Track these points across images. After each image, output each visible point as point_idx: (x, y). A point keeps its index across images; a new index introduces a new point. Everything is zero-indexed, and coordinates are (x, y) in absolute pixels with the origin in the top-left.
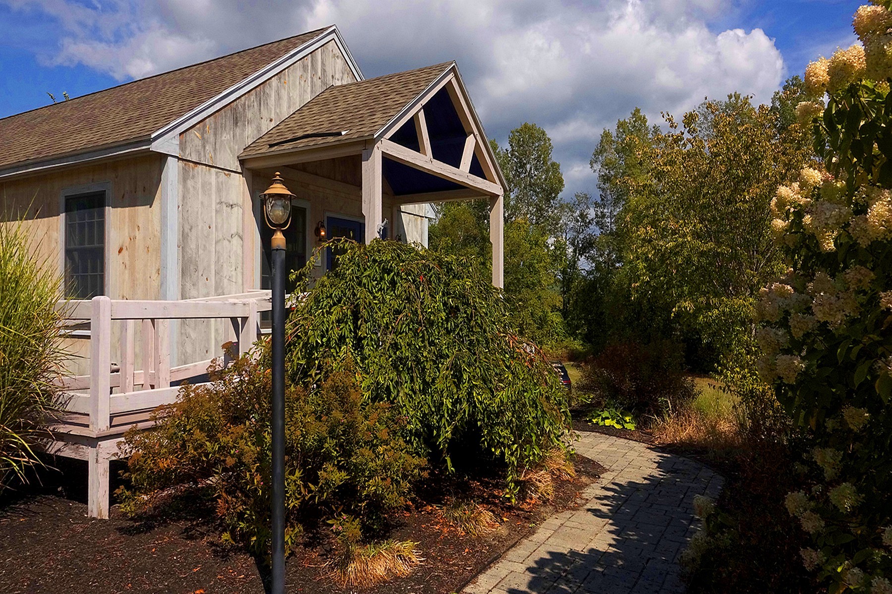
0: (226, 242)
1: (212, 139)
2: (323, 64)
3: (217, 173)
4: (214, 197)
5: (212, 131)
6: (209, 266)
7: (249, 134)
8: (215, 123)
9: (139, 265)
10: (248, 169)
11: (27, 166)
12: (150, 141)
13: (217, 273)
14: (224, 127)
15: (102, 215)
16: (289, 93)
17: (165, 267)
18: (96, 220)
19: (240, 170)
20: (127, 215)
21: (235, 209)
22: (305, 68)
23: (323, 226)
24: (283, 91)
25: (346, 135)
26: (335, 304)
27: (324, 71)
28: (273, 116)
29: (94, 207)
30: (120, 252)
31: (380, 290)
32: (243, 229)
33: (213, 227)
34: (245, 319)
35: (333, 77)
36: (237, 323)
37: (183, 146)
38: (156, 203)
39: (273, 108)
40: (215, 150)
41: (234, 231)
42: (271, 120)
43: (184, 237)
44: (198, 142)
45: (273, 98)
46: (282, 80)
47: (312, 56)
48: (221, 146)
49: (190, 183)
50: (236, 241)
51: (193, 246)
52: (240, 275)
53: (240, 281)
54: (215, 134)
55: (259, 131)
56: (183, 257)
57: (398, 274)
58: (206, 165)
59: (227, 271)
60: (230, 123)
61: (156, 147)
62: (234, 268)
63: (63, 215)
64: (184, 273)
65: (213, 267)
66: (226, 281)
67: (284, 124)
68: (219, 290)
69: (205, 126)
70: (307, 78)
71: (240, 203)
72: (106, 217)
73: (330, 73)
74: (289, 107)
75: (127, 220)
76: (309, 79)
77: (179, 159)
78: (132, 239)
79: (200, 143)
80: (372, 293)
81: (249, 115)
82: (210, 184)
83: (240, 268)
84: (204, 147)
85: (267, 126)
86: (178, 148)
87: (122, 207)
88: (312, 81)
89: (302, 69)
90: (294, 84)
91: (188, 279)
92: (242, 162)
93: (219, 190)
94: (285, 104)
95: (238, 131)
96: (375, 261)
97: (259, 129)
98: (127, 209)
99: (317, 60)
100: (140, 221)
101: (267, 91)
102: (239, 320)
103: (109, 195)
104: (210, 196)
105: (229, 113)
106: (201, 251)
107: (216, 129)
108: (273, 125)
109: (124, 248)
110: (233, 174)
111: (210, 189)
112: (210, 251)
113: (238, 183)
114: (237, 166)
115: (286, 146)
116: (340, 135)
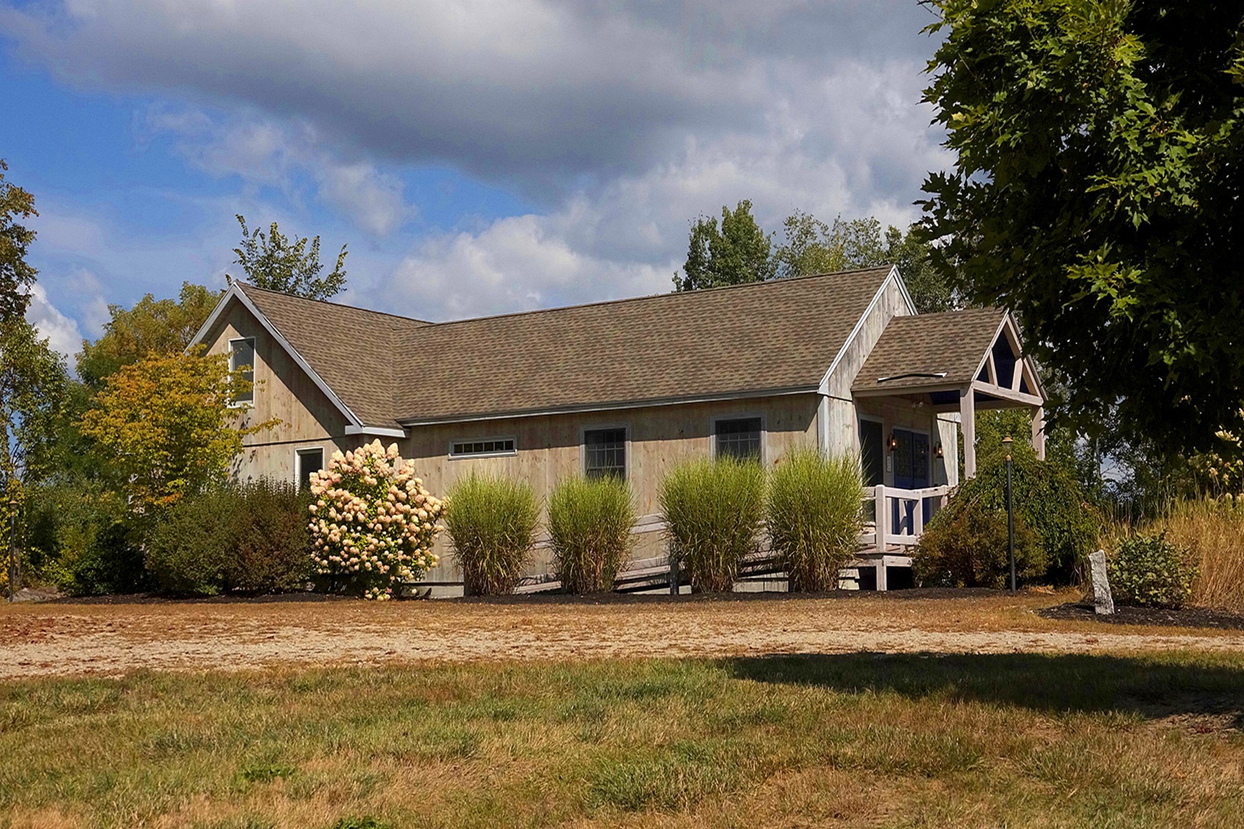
1: (840, 379)
2: (888, 299)
3: (843, 403)
4: (841, 421)
5: (839, 373)
7: (855, 370)
8: (841, 366)
12: (817, 387)
14: (844, 368)
15: (759, 436)
16: (872, 332)
18: (751, 439)
19: (851, 399)
20: (783, 436)
21: (850, 429)
22: (879, 307)
23: (893, 438)
24: (869, 331)
25: (945, 377)
27: (889, 305)
29: (748, 431)
32: (854, 443)
35: (893, 308)
37: (829, 387)
38: (812, 429)
39: (865, 346)
40: (841, 386)
42: (864, 356)
45: (864, 339)
48: (843, 383)
49: (831, 412)
54: (841, 375)
58: (838, 398)
60: (846, 365)
61: (815, 391)
63: (714, 437)
69: (837, 370)
70: (880, 315)
71: (851, 424)
72: (761, 437)
74: (872, 343)
76: (882, 315)
77: (828, 396)
79: (836, 383)
81: (854, 356)
82: (839, 411)
84: (837, 385)
85: (862, 361)
86: (827, 389)
87: (772, 432)
88: (883, 317)
90: (874, 323)
92: (852, 393)
93: (842, 415)
94: (870, 341)
95: (850, 370)
97: (859, 365)
98: (782, 433)
99: (885, 298)
101: (862, 334)
103: (765, 421)
104: (839, 420)
105: (846, 358)
107: (841, 371)
108: (865, 359)
110: (847, 403)
111: (839, 415)
113: (850, 408)
114: (849, 397)
115: (894, 383)
116: (941, 376)
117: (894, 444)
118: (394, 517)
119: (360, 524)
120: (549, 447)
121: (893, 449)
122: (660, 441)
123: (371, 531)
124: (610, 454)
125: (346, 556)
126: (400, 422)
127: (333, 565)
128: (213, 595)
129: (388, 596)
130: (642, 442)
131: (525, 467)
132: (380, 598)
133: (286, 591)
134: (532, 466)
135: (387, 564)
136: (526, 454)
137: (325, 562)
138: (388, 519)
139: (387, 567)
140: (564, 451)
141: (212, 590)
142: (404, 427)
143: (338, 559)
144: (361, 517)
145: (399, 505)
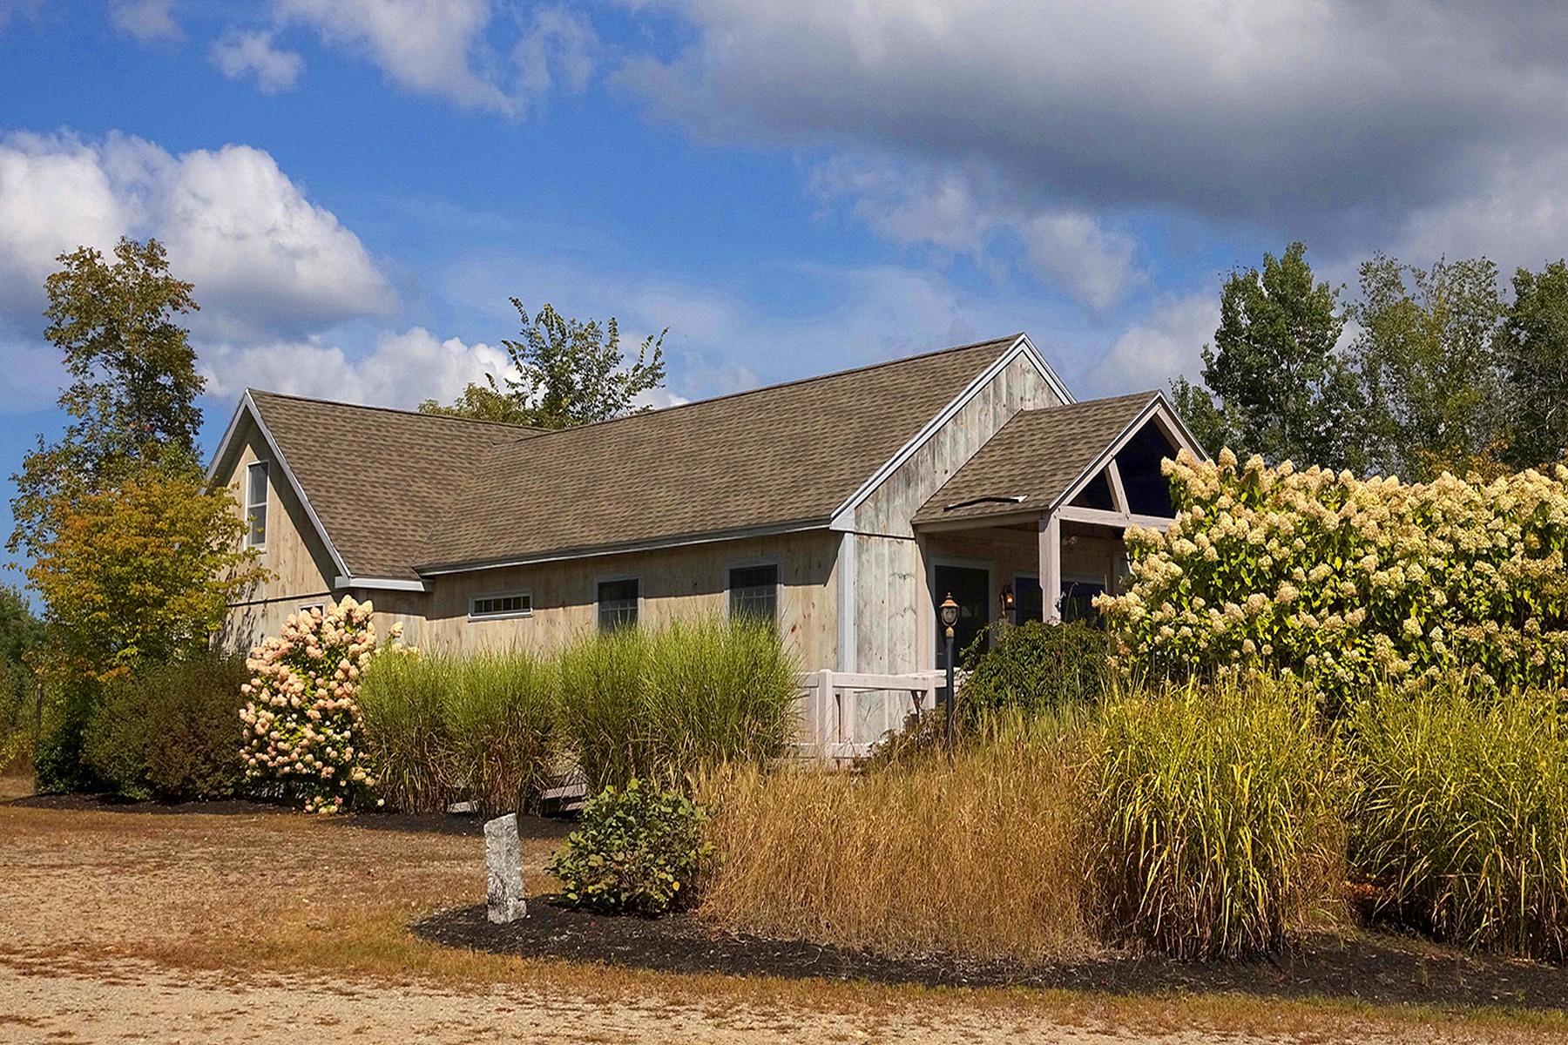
0: (899, 617)
1: (885, 506)
2: (1009, 386)
3: (889, 542)
4: (887, 569)
5: (884, 499)
6: (883, 644)
7: (922, 493)
8: (888, 488)
9: (815, 643)
10: (921, 534)
11: (691, 538)
12: (830, 521)
13: (890, 651)
14: (896, 491)
16: (966, 435)
17: (843, 646)
18: (766, 596)
19: (913, 536)
20: (800, 593)
21: (908, 580)
22: (986, 399)
23: (1010, 591)
24: (959, 433)
25: (1023, 502)
26: (995, 675)
27: (1010, 394)
28: (948, 467)
29: (763, 584)
30: (793, 630)
31: (1030, 663)
32: (917, 601)
33: (886, 601)
34: (924, 692)
35: (1022, 399)
36: (917, 696)
37: (858, 520)
38: (832, 582)
39: (948, 457)
40: (888, 518)
41: (907, 605)
42: (946, 472)
43: (860, 613)
44: (872, 513)
45: (948, 446)
46: (959, 422)
47: (994, 383)
48: (893, 512)
49: (864, 557)
50: (909, 615)
51: (867, 624)
52: (913, 654)
53: (914, 661)
54: (888, 501)
55: (932, 488)
56: (859, 635)
57: (1043, 651)
58: (879, 536)
59: (900, 650)
60: (902, 486)
61: (834, 526)
62: (907, 646)
63: (727, 592)
64: (859, 651)
65: (886, 645)
66: (899, 660)
67: (960, 475)
68: (893, 669)
69: (878, 493)
70: (988, 410)
71: (913, 572)
72: (778, 593)
73: (1017, 393)
74: (967, 452)
75: (801, 597)
76: (991, 410)
77: (854, 533)
78: (807, 617)
79: (874, 513)
80: (1023, 665)
81: (922, 471)
82: (883, 555)
83: (913, 646)
84: (877, 516)
85: (942, 479)
86: (853, 523)
87: (794, 585)
88: (995, 413)
89: (982, 401)
90: (973, 422)
91: (863, 659)
92: (915, 527)
93: (892, 561)
94: (962, 449)
95: (911, 492)
96: (1027, 640)
97: (933, 485)
98: (801, 587)
99: (1001, 384)
100: (816, 599)
101: (941, 439)
102: (919, 694)
103: (781, 569)
104: (883, 567)
105: (901, 475)
106: (875, 629)
107: (888, 494)
108: (948, 476)
109: (798, 627)
110: (905, 541)
111: (883, 561)
112: (883, 628)
113: (911, 551)
114: (910, 532)
115: (963, 512)
116: (1017, 501)
117: (1010, 600)
118: (341, 701)
119: (295, 711)
120: (564, 606)
121: (1009, 608)
122: (673, 599)
123: (309, 720)
124: (624, 614)
125: (274, 753)
126: (418, 570)
127: (262, 764)
128: (142, 800)
129: (334, 808)
130: (655, 600)
131: (540, 630)
132: (323, 810)
133: (214, 799)
134: (547, 632)
135: (331, 765)
136: (540, 614)
137: (253, 761)
138: (330, 704)
139: (331, 769)
140: (577, 610)
141: (139, 794)
142: (423, 577)
143: (265, 757)
144: (295, 701)
145: (348, 686)
